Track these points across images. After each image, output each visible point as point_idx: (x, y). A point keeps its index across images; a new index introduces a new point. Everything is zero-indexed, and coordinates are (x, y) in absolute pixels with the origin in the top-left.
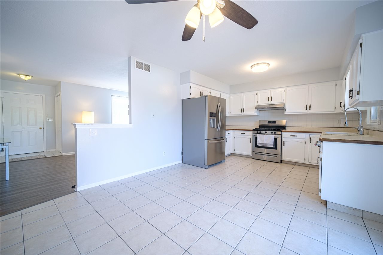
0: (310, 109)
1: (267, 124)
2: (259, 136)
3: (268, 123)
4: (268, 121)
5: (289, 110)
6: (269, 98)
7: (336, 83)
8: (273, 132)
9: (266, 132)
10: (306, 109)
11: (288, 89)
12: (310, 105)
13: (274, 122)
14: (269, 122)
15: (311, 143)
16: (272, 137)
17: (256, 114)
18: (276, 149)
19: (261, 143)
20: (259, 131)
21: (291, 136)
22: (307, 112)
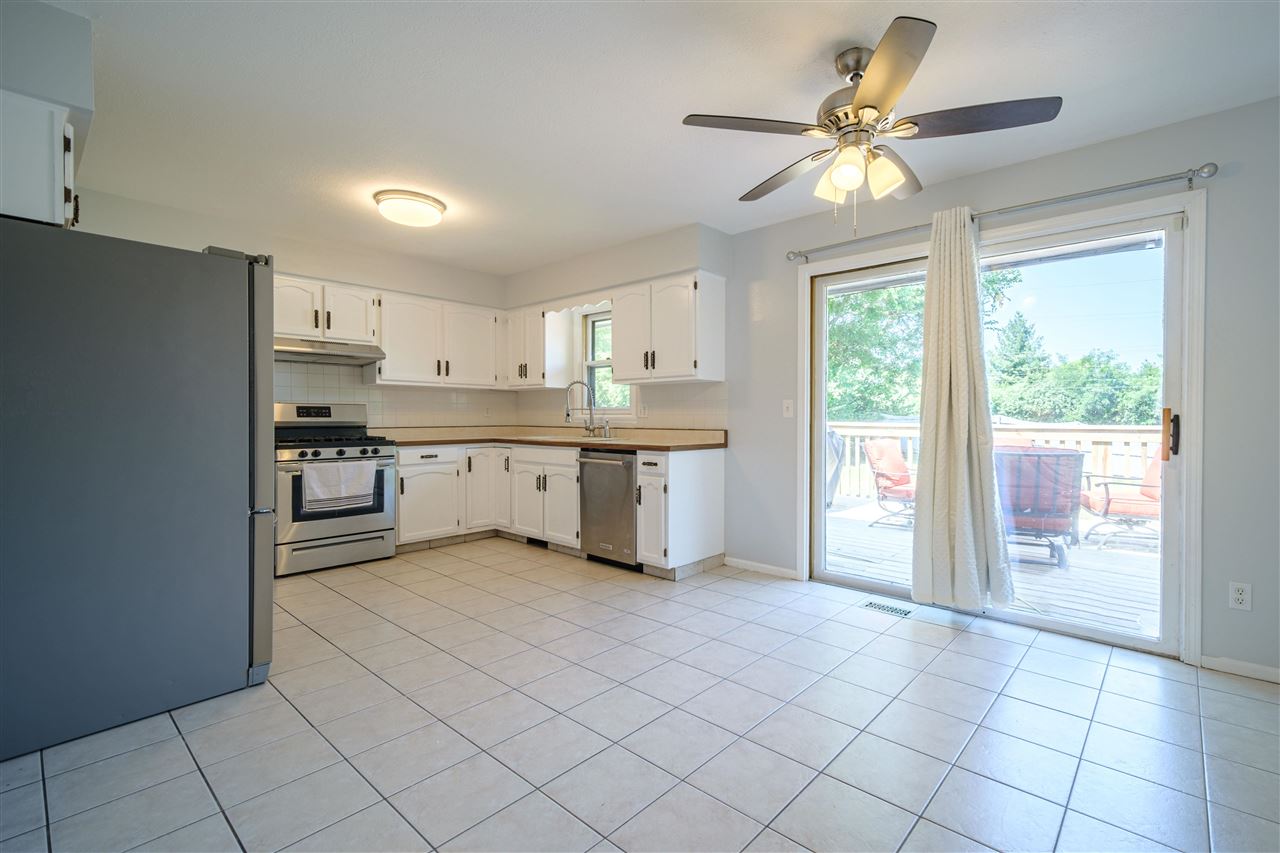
0: (447, 375)
1: (293, 417)
2: (315, 469)
3: (299, 416)
4: (299, 408)
5: (392, 371)
6: (317, 317)
8: (370, 448)
9: (341, 453)
10: (439, 374)
11: (386, 298)
12: (448, 362)
13: (324, 411)
14: (303, 410)
15: (470, 471)
18: (382, 511)
19: (322, 497)
20: (310, 451)
21: (422, 457)
22: (439, 383)
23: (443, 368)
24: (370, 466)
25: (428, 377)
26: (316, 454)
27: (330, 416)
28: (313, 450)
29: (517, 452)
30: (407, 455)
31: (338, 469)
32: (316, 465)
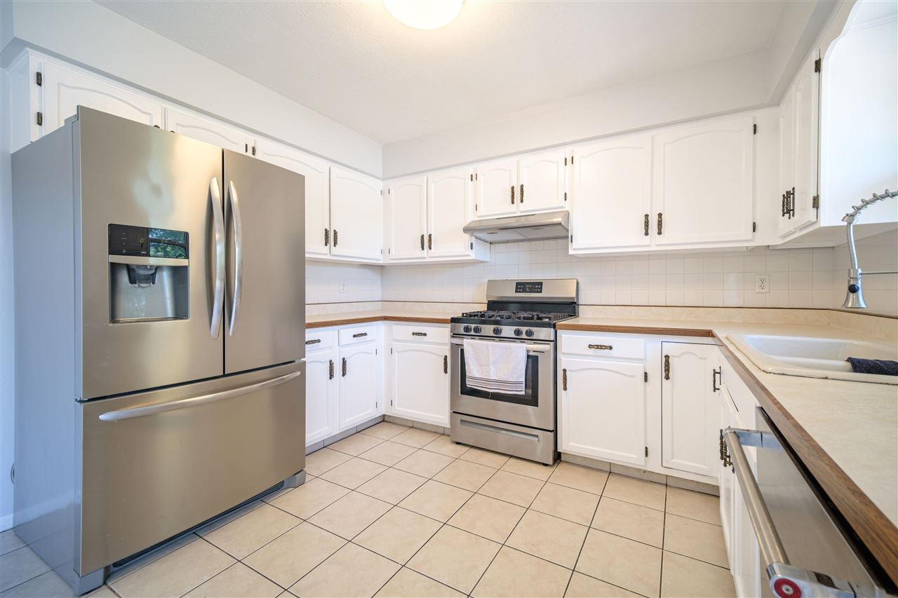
0: (660, 233)
1: (510, 293)
2: (473, 346)
3: (516, 291)
4: (518, 285)
5: (584, 240)
6: (513, 193)
7: (754, 118)
8: (524, 329)
9: (497, 331)
10: (647, 234)
11: (578, 151)
12: (660, 215)
13: (537, 286)
14: (521, 286)
15: (667, 378)
16: (519, 351)
17: (472, 255)
22: (649, 246)
23: (654, 224)
25: (630, 239)
26: (477, 330)
27: (541, 292)
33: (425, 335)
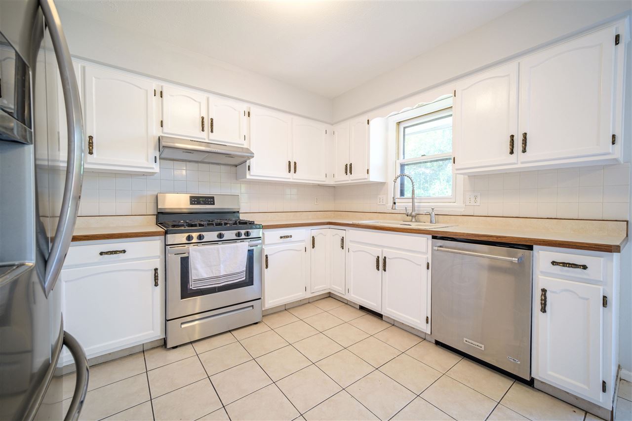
0: (295, 172)
2: (199, 251)
3: (191, 203)
4: (191, 198)
5: (259, 169)
6: (203, 122)
8: (243, 232)
9: (220, 236)
10: (289, 172)
11: (254, 110)
12: (296, 163)
13: (210, 200)
14: (196, 200)
15: (313, 247)
17: (155, 169)
18: (253, 284)
19: (205, 276)
20: (195, 235)
21: (281, 237)
22: (290, 179)
23: (292, 167)
24: (243, 247)
25: (281, 174)
26: (200, 237)
27: (214, 204)
28: (198, 234)
29: (351, 234)
30: (271, 236)
31: (218, 250)
32: (201, 247)
33: (124, 251)
